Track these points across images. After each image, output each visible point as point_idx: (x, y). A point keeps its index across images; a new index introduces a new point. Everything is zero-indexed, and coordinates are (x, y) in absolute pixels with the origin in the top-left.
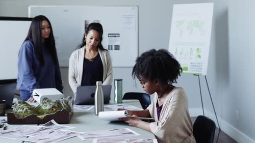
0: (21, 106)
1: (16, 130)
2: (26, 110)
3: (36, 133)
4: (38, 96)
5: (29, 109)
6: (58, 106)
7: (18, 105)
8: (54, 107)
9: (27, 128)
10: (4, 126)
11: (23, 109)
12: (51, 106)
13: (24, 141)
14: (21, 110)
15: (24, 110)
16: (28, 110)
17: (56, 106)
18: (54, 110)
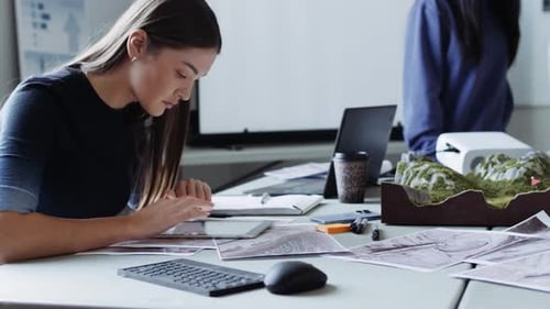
0: (422, 168)
1: (417, 242)
2: (440, 180)
3: (498, 254)
4: (457, 151)
5: (450, 177)
6: (545, 171)
7: (412, 164)
8: (529, 174)
9: (455, 236)
10: (374, 228)
11: (429, 178)
12: (523, 169)
13: (467, 281)
14: (424, 181)
15: (434, 179)
16: (448, 182)
17: (538, 169)
18: (535, 181)
